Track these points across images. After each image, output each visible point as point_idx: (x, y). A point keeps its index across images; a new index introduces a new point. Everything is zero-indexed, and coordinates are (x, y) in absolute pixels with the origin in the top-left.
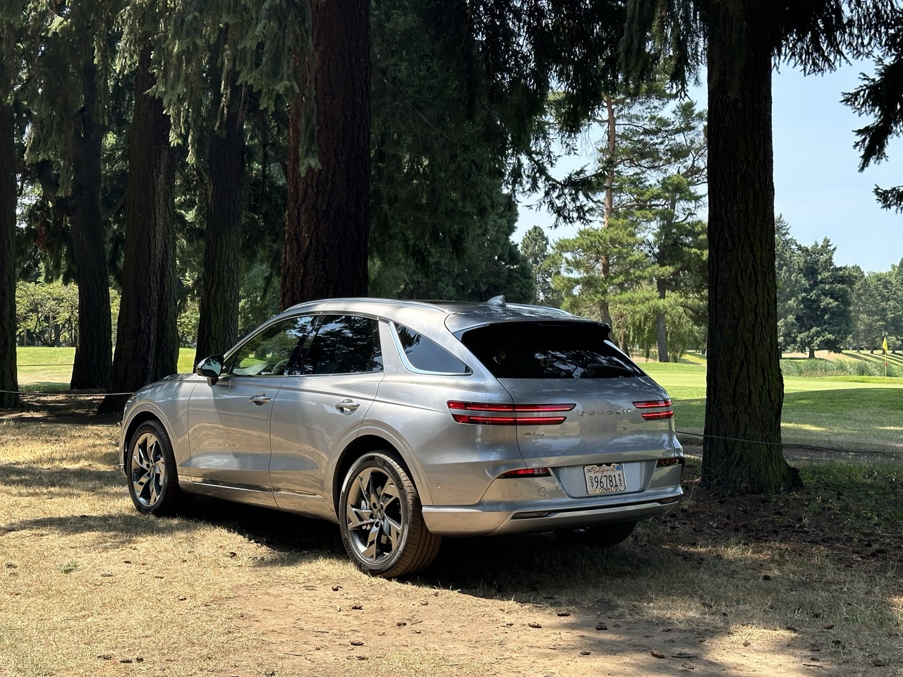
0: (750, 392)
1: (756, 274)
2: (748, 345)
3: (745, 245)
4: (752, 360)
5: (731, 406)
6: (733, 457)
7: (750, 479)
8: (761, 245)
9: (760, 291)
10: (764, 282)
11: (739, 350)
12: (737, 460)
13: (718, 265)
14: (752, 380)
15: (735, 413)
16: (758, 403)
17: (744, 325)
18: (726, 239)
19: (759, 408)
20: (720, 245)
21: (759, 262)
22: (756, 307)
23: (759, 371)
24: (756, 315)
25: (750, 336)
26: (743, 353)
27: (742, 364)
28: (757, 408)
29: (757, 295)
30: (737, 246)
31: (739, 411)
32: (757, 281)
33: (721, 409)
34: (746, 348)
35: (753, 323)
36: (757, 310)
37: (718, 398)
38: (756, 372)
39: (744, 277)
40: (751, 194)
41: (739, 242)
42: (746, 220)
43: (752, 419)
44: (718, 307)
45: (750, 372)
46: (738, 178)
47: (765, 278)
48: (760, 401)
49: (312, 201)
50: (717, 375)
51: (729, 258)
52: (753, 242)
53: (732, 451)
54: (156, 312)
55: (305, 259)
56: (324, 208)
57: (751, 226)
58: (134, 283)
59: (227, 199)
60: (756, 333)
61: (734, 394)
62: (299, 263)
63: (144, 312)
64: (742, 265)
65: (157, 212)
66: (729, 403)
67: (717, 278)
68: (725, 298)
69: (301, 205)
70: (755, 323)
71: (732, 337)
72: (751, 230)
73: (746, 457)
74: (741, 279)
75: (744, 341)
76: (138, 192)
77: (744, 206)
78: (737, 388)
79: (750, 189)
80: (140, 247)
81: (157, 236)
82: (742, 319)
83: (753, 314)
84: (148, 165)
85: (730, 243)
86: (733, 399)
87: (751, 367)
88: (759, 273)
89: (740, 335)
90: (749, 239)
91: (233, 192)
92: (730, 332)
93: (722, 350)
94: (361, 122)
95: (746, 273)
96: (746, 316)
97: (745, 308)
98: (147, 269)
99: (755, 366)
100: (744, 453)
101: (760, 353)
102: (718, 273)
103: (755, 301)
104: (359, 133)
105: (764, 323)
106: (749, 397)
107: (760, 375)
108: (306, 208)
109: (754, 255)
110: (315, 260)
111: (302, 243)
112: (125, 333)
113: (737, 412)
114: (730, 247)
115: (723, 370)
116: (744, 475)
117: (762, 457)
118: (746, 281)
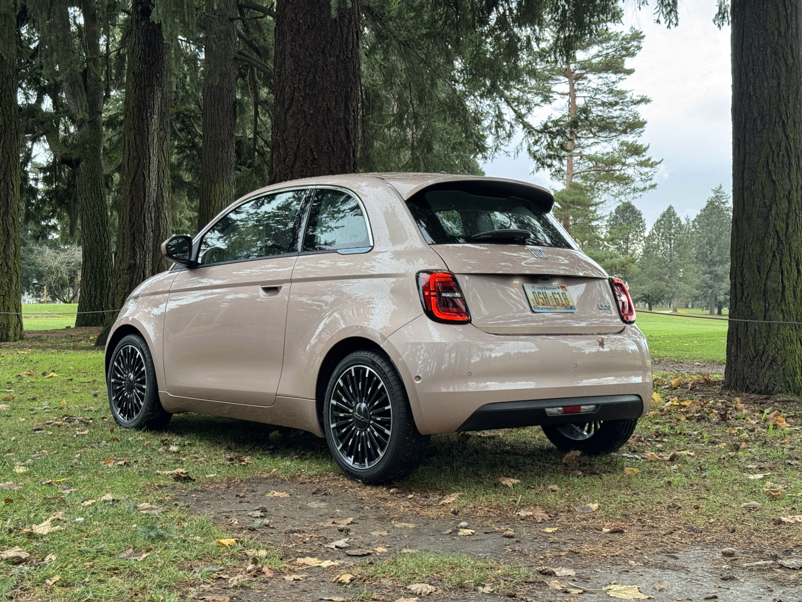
0: (784, 287)
1: (788, 155)
2: (781, 235)
3: (777, 125)
4: (786, 252)
5: (762, 303)
6: (764, 359)
7: (785, 382)
8: (795, 126)
9: (793, 176)
10: (798, 165)
11: (771, 241)
12: (769, 362)
13: (745, 150)
14: (786, 273)
15: (766, 310)
16: (791, 300)
17: (777, 214)
18: (755, 119)
19: (794, 305)
20: (747, 126)
21: (792, 144)
22: (789, 193)
23: (794, 264)
24: (790, 202)
25: (783, 225)
26: (776, 244)
27: (774, 256)
28: (791, 305)
29: (790, 180)
30: (767, 126)
31: (771, 308)
32: (790, 164)
33: (750, 307)
34: (779, 238)
35: (786, 211)
36: (791, 197)
37: (746, 294)
38: (790, 265)
39: (776, 159)
40: (783, 69)
41: (771, 121)
42: (777, 97)
43: (786, 317)
44: (745, 194)
45: (784, 265)
46: (768, 52)
47: (799, 162)
48: (795, 297)
49: (299, 105)
50: (745, 270)
51: (758, 140)
52: (786, 121)
53: (763, 352)
54: (151, 248)
55: (292, 166)
56: (311, 112)
57: (783, 104)
58: (130, 219)
59: (221, 150)
60: (790, 222)
61: (764, 290)
62: (286, 170)
63: (139, 247)
64: (774, 147)
65: (151, 151)
66: (758, 299)
67: (744, 163)
68: (754, 184)
69: (288, 109)
70: (789, 211)
71: (762, 227)
72: (783, 108)
73: (779, 358)
74: (773, 162)
75: (776, 231)
76: (132, 132)
77: (775, 82)
78: (769, 283)
79: (782, 63)
80: (135, 185)
81: (151, 174)
82: (774, 206)
83: (786, 201)
84: (142, 106)
85: (759, 123)
86: (764, 295)
87: (784, 259)
88: (793, 156)
89: (772, 225)
90: (781, 118)
91: (226, 143)
92: (760, 221)
93: (750, 241)
94: (350, 22)
95: (778, 155)
96: (778, 203)
97: (777, 194)
98: (142, 207)
99: (788, 259)
100: (776, 355)
101: (794, 245)
102: (745, 157)
103: (788, 187)
104: (348, 34)
105: (798, 211)
106: (783, 293)
107: (794, 268)
108: (293, 113)
109: (787, 137)
110: (302, 166)
111: (289, 149)
112: (121, 268)
113: (768, 309)
114: (759, 127)
115: (752, 264)
116: (778, 378)
117: (797, 358)
118: (778, 165)
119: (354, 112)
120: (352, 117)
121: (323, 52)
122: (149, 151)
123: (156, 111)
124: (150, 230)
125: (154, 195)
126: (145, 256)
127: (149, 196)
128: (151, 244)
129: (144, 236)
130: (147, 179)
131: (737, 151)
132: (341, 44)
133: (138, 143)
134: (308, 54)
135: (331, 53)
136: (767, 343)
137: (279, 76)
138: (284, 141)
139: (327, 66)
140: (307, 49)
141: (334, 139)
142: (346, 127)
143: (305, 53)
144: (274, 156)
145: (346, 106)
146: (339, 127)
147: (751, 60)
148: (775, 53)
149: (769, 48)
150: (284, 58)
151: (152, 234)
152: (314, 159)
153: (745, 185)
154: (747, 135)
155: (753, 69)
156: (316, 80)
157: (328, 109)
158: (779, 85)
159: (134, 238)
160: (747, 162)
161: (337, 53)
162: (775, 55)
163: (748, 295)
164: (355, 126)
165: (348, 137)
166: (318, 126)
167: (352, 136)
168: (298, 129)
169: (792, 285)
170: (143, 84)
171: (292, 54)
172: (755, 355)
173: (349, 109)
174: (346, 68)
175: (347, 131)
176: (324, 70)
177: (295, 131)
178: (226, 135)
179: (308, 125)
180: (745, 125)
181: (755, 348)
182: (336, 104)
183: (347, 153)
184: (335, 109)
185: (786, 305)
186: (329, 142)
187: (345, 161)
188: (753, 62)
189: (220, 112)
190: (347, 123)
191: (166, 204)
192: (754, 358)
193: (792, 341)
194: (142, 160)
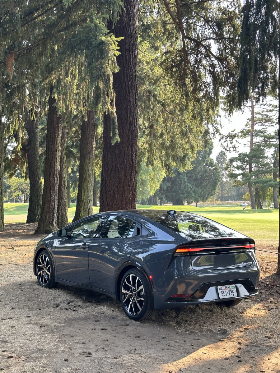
49: (113, 150)
56: (118, 152)
58: (49, 181)
59: (88, 144)
62: (108, 175)
63: (52, 192)
69: (109, 151)
80: (51, 166)
81: (58, 161)
84: (54, 133)
94: (133, 116)
98: (54, 175)
104: (133, 120)
108: (111, 153)
110: (114, 174)
111: (109, 167)
112: (45, 201)
122: (57, 152)
123: (60, 135)
125: (59, 170)
129: (55, 188)
130: (56, 163)
132: (129, 125)
133: (52, 149)
138: (107, 164)
141: (127, 163)
146: (129, 158)
151: (58, 187)
152: (119, 171)
159: (51, 189)
161: (128, 128)
164: (135, 157)
165: (133, 162)
166: (121, 158)
170: (54, 124)
173: (133, 150)
174: (132, 134)
175: (132, 159)
177: (111, 160)
179: (117, 158)
183: (132, 168)
184: (127, 151)
187: (131, 171)
189: (88, 128)
191: (64, 171)
194: (54, 155)
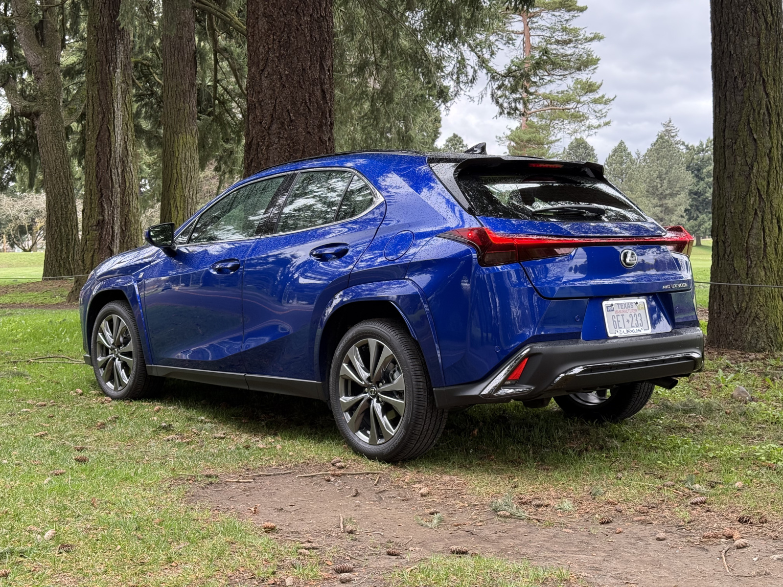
0: (765, 244)
1: (769, 113)
2: (762, 193)
3: (757, 83)
4: (768, 210)
5: (744, 260)
6: (747, 315)
7: (767, 338)
8: (774, 84)
9: (774, 134)
10: (778, 124)
11: (753, 199)
12: (752, 318)
13: (726, 108)
14: (767, 230)
15: (749, 267)
16: (773, 256)
17: (758, 171)
18: (736, 78)
19: (775, 262)
20: (728, 84)
21: (772, 103)
22: (770, 151)
23: (775, 221)
24: (771, 159)
25: (765, 183)
26: (757, 202)
27: (756, 214)
28: (773, 262)
29: (771, 138)
30: (748, 84)
31: (753, 265)
32: (771, 122)
33: (733, 265)
34: (760, 195)
35: (767, 169)
36: (772, 155)
37: (728, 253)
38: (772, 222)
39: (757, 117)
40: (763, 27)
41: (751, 79)
42: (758, 55)
43: (768, 274)
44: (726, 153)
45: (765, 223)
46: (748, 10)
47: (779, 120)
48: (776, 254)
49: (274, 66)
50: (727, 228)
51: (739, 98)
52: (766, 79)
53: (746, 309)
54: (119, 204)
55: (269, 128)
56: (287, 72)
57: (764, 62)
58: (97, 175)
59: (182, 100)
60: (771, 179)
61: (747, 247)
62: (263, 132)
63: (107, 203)
64: (755, 105)
65: (116, 106)
66: (741, 257)
67: (725, 121)
68: (735, 143)
69: (263, 70)
70: (769, 169)
71: (744, 185)
72: (763, 66)
73: (762, 315)
74: (753, 120)
75: (758, 189)
76: (96, 87)
77: (756, 40)
78: (751, 241)
79: (762, 21)
80: (101, 141)
81: (117, 129)
82: (755, 164)
83: (767, 159)
84: (105, 60)
85: (740, 81)
86: (746, 253)
87: (766, 217)
88: (773, 113)
89: (753, 183)
90: (761, 76)
91: (188, 93)
92: (742, 179)
93: (732, 200)
95: (759, 113)
96: (760, 161)
97: (759, 153)
98: (108, 162)
99: (770, 216)
100: (759, 311)
101: (775, 202)
102: (726, 115)
103: (768, 145)
105: (778, 169)
106: (765, 251)
107: (776, 225)
108: (268, 74)
109: (767, 94)
110: (279, 128)
111: (265, 111)
112: (90, 224)
113: (751, 267)
114: (740, 86)
115: (734, 222)
116: (760, 334)
117: (778, 314)
118: (758, 124)
119: (329, 71)
120: (327, 76)
121: (296, 11)
122: (113, 106)
123: (119, 65)
124: (117, 186)
125: (119, 150)
126: (113, 212)
127: (115, 152)
128: (118, 200)
129: (112, 192)
130: (112, 134)
131: (718, 109)
132: (314, 3)
133: (101, 98)
134: (281, 13)
135: (305, 12)
136: (750, 300)
137: (253, 36)
138: (260, 102)
139: (301, 25)
140: (280, 9)
141: (310, 100)
142: (321, 86)
143: (279, 13)
144: (250, 118)
145: (322, 67)
146: (315, 88)
147: (731, 18)
148: (755, 11)
149: (749, 6)
150: (257, 18)
151: (119, 190)
152: (292, 121)
153: (726, 143)
154: (728, 93)
155: (733, 27)
156: (290, 40)
157: (304, 70)
158: (759, 42)
159: (102, 195)
160: (727, 120)
161: (311, 12)
162: (755, 12)
163: (731, 253)
164: (330, 86)
165: (324, 98)
166: (294, 87)
167: (328, 96)
168: (274, 91)
169: (773, 242)
170: (104, 38)
171: (265, 13)
172: (738, 311)
173: (324, 69)
174: (320, 27)
175: (323, 91)
176: (298, 29)
177: (270, 92)
178: (187, 85)
179: (284, 86)
180: (726, 83)
181: (738, 305)
182: (312, 64)
183: (323, 113)
184: (310, 69)
185: (768, 262)
186: (306, 103)
187: (321, 122)
188: (733, 20)
189: (180, 61)
190: (322, 84)
191: (131, 158)
192: (737, 314)
193: (774, 298)
194: (106, 115)
